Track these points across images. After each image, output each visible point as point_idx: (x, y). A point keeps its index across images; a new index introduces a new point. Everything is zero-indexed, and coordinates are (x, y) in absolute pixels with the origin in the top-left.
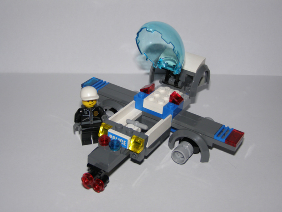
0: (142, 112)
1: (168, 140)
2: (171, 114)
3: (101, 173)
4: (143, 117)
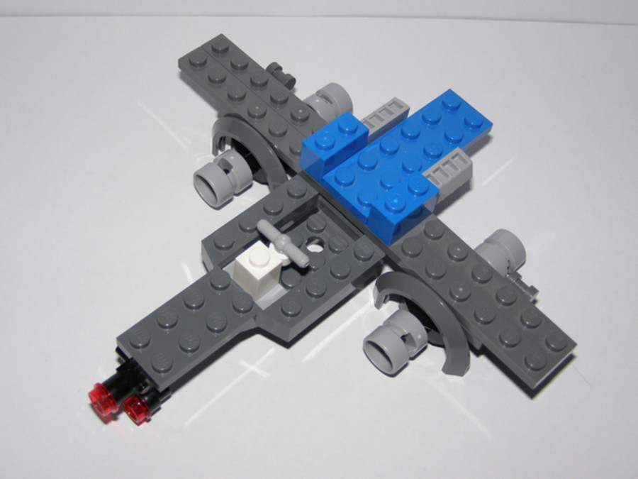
4: (320, 198)
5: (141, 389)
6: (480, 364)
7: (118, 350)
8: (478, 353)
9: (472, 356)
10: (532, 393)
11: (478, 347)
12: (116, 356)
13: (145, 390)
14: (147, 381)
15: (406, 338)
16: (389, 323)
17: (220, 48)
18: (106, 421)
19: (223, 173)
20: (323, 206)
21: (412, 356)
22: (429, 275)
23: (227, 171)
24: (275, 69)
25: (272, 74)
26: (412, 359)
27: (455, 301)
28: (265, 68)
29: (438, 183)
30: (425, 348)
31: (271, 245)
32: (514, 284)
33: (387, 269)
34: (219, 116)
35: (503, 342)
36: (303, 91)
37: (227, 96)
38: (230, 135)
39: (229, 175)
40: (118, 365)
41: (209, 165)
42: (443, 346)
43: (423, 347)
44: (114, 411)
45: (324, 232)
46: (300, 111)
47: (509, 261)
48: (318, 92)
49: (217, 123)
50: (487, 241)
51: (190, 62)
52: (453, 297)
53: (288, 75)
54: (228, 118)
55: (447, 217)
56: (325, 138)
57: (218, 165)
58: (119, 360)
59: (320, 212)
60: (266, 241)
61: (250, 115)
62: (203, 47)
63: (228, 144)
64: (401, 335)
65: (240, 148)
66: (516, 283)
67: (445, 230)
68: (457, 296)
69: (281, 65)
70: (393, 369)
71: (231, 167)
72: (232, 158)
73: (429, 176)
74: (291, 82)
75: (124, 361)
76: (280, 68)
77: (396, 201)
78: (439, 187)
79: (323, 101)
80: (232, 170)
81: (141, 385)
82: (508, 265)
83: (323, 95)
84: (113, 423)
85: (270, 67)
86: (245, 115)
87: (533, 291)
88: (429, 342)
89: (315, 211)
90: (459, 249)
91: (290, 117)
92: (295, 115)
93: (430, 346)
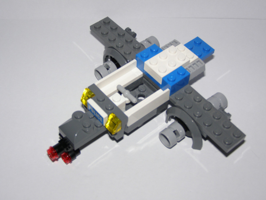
0: (143, 74)
1: (165, 112)
2: (169, 89)
3: (70, 148)
4: (144, 79)
5: (67, 149)
6: (206, 144)
7: (60, 135)
8: (205, 139)
9: (203, 141)
10: (227, 154)
11: (205, 136)
12: (59, 136)
13: (69, 150)
14: (70, 146)
15: (176, 132)
16: (169, 127)
17: (107, 22)
18: (53, 161)
19: (106, 70)
20: (145, 82)
21: (178, 141)
22: (186, 108)
23: (108, 69)
24: (128, 30)
25: (127, 32)
26: (179, 142)
27: (197, 118)
28: (124, 29)
29: (190, 72)
30: (184, 138)
31: (122, 95)
32: (221, 112)
33: (169, 106)
34: (105, 48)
35: (215, 134)
36: (140, 39)
37: (108, 40)
38: (110, 55)
39: (109, 70)
40: (59, 140)
41: (101, 66)
42: (191, 137)
43: (184, 137)
44: (57, 158)
45: (145, 92)
46: (137, 45)
47: (220, 104)
48: (146, 39)
49: (105, 51)
50: (212, 96)
51: (95, 27)
52: (195, 116)
53: (133, 32)
54: (109, 48)
55: (195, 86)
56: (145, 54)
57: (105, 66)
58: (60, 138)
59: (144, 85)
60: (120, 93)
61: (117, 46)
62: (100, 22)
63: (109, 59)
64: (173, 131)
65: (113, 60)
66: (222, 112)
67: (193, 90)
68: (197, 116)
69: (131, 28)
70: (170, 145)
71: (110, 67)
72: (110, 64)
73: (187, 69)
74: (134, 35)
75: (61, 138)
76: (130, 30)
77: (172, 77)
78: (191, 73)
79: (148, 43)
80: (110, 69)
81: (68, 147)
82: (220, 105)
83: (148, 40)
84: (56, 162)
85: (126, 29)
86: (115, 47)
87: (229, 115)
88: (186, 135)
89: (142, 84)
90: (198, 97)
91: (133, 47)
92: (135, 46)
93: (186, 137)
